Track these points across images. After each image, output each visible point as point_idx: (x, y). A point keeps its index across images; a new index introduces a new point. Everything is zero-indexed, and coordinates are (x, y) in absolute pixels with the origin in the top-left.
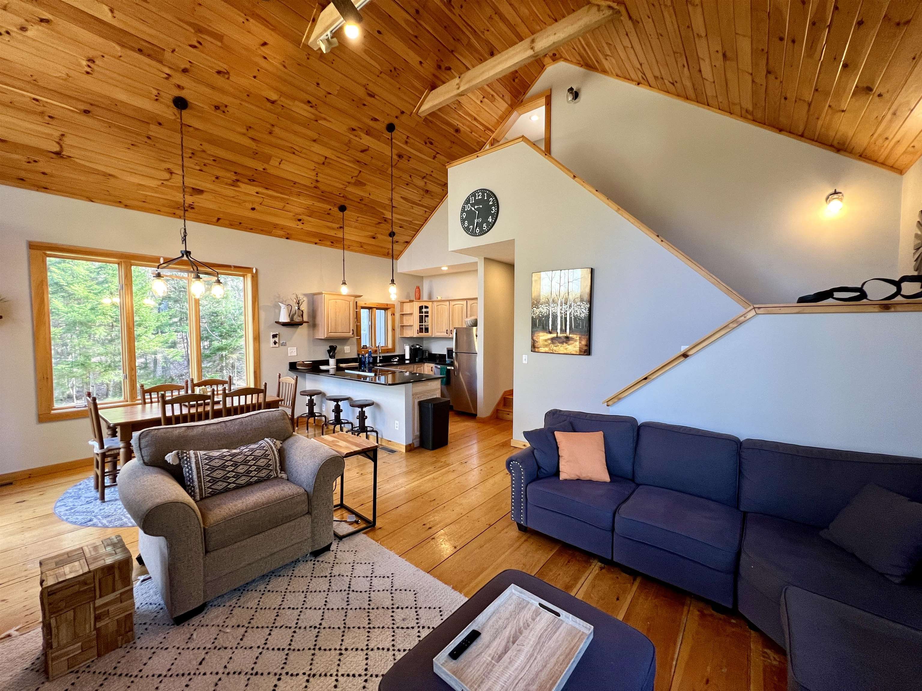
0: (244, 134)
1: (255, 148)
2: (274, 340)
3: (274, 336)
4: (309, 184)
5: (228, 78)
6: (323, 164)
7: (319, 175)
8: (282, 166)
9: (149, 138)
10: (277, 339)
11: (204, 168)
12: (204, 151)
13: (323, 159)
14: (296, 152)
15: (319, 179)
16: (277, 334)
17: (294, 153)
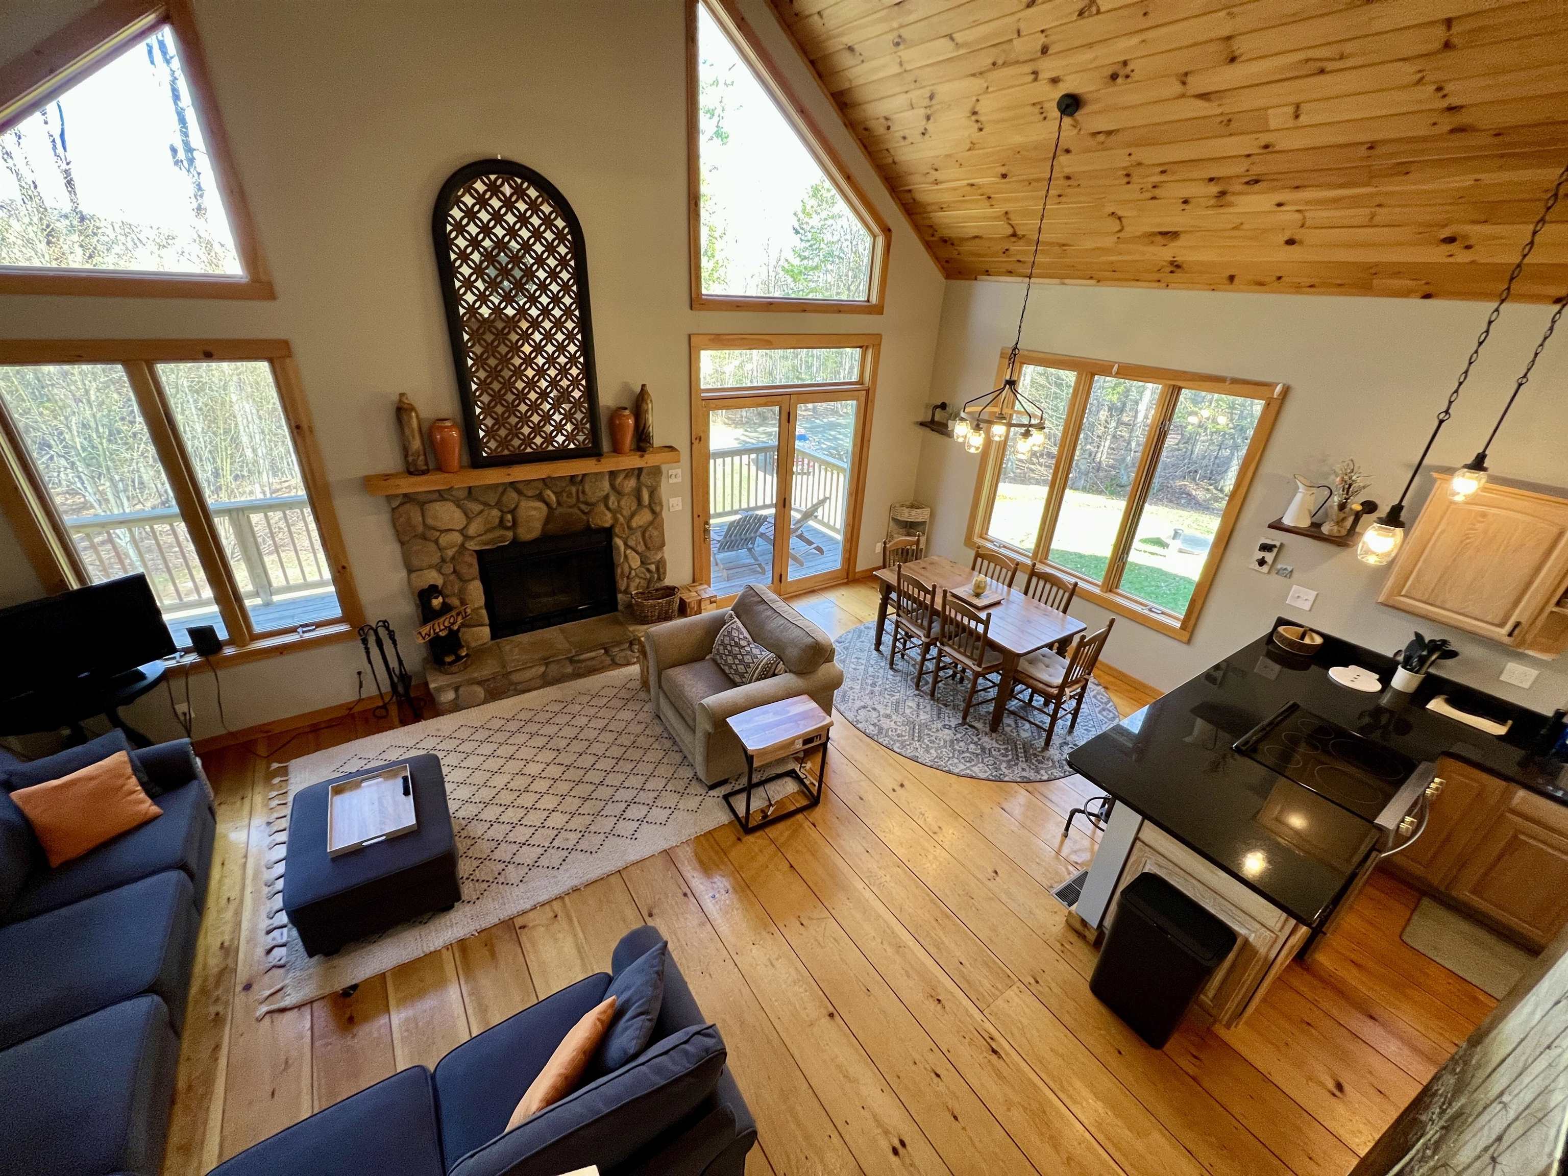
0: (1183, 96)
1: (1218, 111)
2: (1260, 555)
3: (1265, 548)
4: (1423, 130)
5: (1098, 12)
6: (1447, 45)
7: (1449, 88)
8: (1303, 119)
9: (1068, 178)
10: (1269, 557)
11: (1157, 192)
12: (1140, 164)
13: (1440, 33)
14: (1329, 66)
15: (1454, 101)
16: (1275, 546)
17: (1322, 71)
